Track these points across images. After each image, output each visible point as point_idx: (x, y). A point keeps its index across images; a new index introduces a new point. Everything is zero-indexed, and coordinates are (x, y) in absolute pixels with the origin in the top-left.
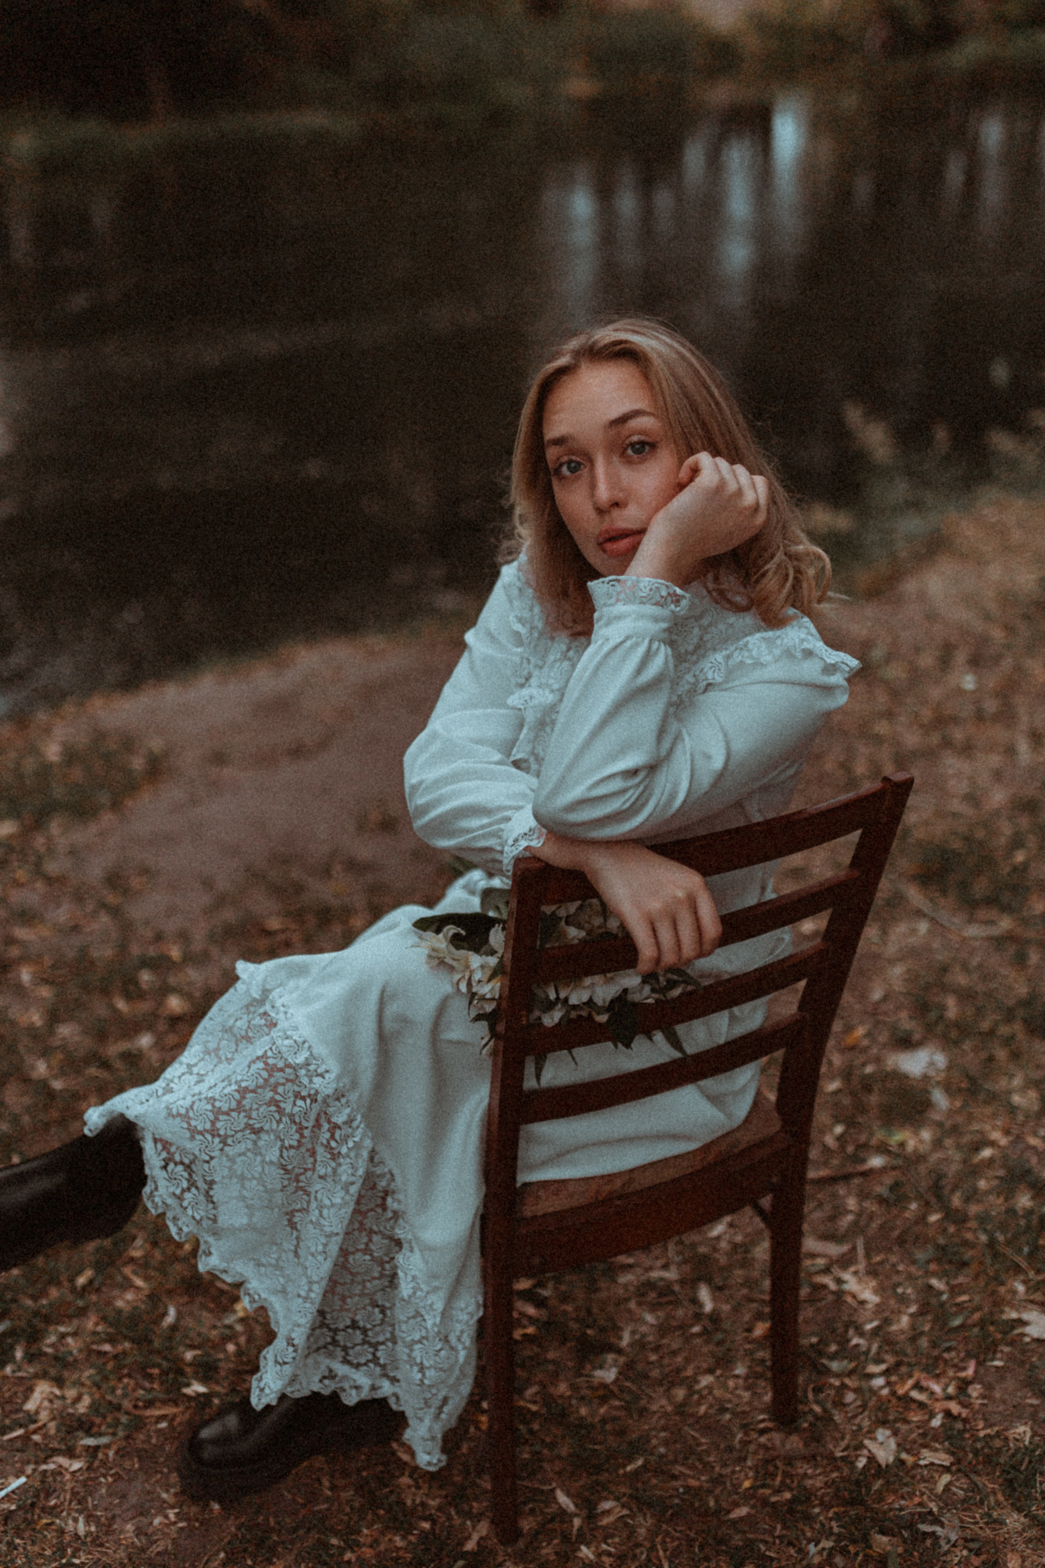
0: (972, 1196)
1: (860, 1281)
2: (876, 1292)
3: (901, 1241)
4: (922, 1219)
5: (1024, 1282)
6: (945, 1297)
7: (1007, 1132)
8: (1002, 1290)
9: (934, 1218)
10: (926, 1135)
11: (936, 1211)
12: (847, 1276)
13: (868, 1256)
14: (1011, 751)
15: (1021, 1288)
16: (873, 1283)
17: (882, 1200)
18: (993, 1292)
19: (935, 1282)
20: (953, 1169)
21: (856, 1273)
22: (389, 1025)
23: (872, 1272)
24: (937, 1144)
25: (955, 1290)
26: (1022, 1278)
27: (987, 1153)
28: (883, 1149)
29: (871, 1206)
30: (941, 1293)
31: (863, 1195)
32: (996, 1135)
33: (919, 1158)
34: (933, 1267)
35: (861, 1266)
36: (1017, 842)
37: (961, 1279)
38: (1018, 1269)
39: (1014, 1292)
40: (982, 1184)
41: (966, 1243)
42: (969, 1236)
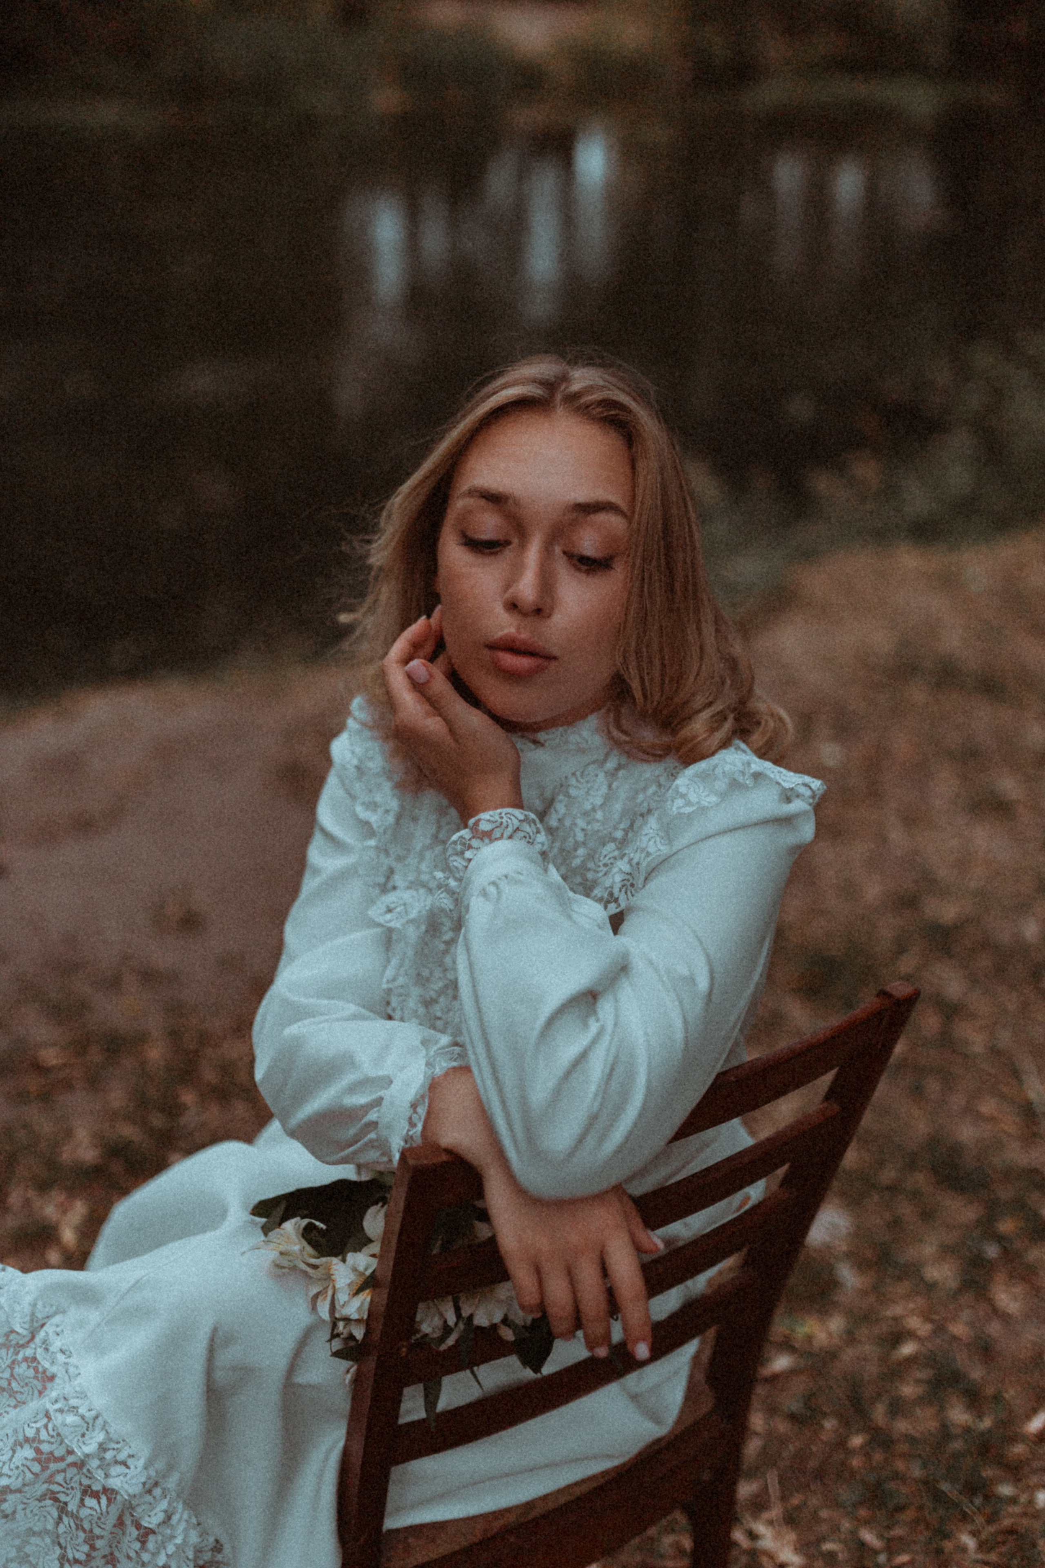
0: (897, 1408)
1: (778, 1536)
2: (797, 1550)
3: (820, 1474)
4: (841, 1443)
5: (974, 1534)
6: (882, 1558)
7: (927, 1319)
8: (948, 1545)
9: (857, 1441)
10: (836, 1324)
11: (858, 1432)
12: (761, 1528)
13: (784, 1498)
14: (882, 839)
15: (970, 1542)
16: (792, 1536)
17: (793, 1417)
18: (939, 1551)
19: (868, 1536)
20: (872, 1370)
21: (770, 1523)
22: (219, 1375)
23: (791, 1520)
24: (850, 1338)
25: (892, 1547)
26: (970, 1527)
27: (908, 1349)
28: (787, 1346)
29: (782, 1427)
30: (876, 1552)
31: (772, 1410)
32: (914, 1323)
33: (832, 1355)
34: (863, 1512)
35: (775, 1512)
36: (901, 948)
37: (898, 1532)
38: (965, 1518)
39: (964, 1549)
40: (908, 1390)
41: (897, 1476)
42: (900, 1465)
